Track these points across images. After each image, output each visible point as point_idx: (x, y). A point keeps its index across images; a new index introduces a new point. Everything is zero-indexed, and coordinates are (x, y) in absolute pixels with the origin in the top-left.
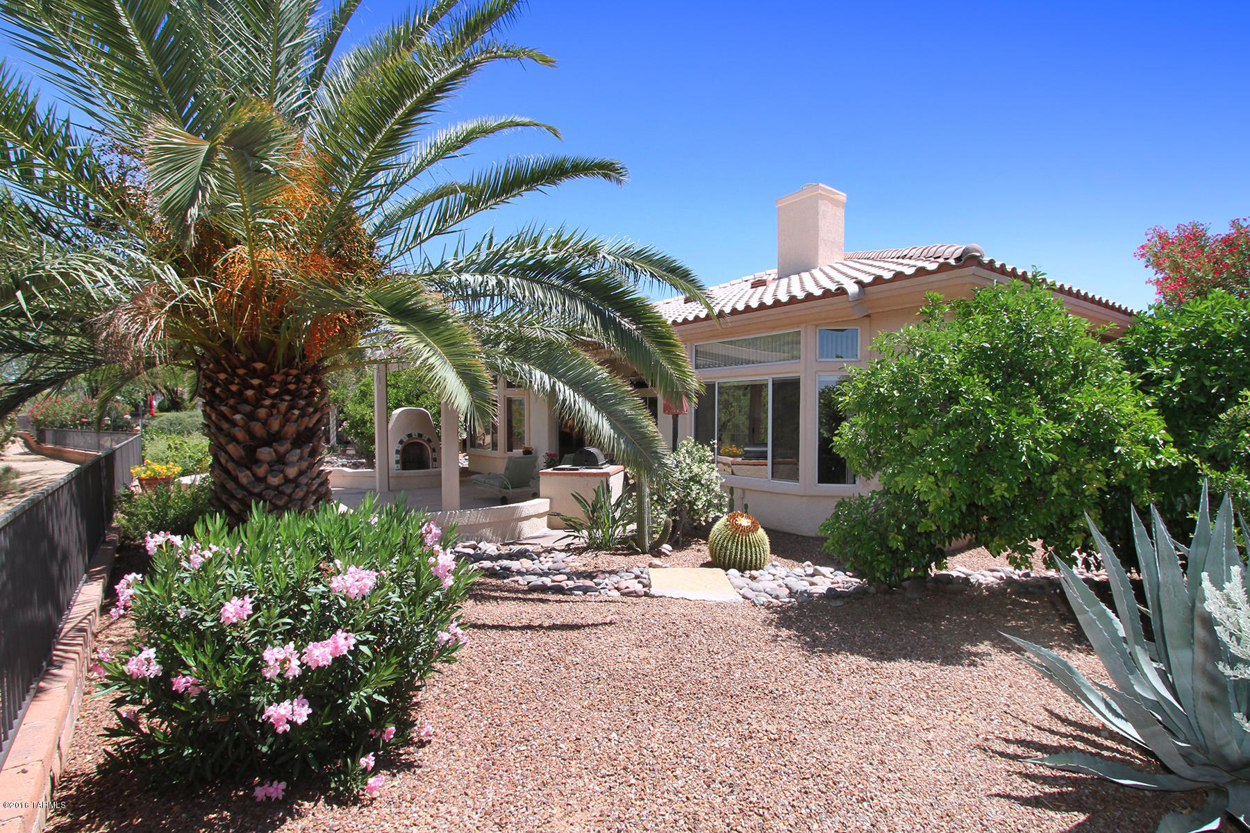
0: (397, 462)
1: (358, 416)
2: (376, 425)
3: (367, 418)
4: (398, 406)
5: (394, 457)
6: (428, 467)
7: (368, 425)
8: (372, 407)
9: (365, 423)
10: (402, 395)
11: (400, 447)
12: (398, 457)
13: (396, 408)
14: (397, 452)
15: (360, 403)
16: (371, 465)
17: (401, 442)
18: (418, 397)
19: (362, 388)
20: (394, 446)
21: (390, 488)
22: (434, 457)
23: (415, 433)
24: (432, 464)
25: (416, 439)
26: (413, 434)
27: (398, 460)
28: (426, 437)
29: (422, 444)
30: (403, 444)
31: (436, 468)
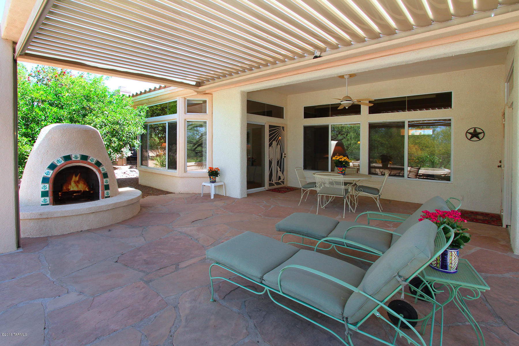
0: (44, 194)
5: (40, 188)
6: (97, 199)
11: (50, 174)
12: (47, 187)
14: (45, 180)
17: (52, 167)
20: (42, 172)
21: (22, 236)
22: (105, 184)
23: (76, 154)
24: (103, 193)
25: (78, 162)
26: (73, 156)
27: (47, 191)
28: (93, 159)
29: (88, 168)
30: (56, 169)
31: (109, 197)
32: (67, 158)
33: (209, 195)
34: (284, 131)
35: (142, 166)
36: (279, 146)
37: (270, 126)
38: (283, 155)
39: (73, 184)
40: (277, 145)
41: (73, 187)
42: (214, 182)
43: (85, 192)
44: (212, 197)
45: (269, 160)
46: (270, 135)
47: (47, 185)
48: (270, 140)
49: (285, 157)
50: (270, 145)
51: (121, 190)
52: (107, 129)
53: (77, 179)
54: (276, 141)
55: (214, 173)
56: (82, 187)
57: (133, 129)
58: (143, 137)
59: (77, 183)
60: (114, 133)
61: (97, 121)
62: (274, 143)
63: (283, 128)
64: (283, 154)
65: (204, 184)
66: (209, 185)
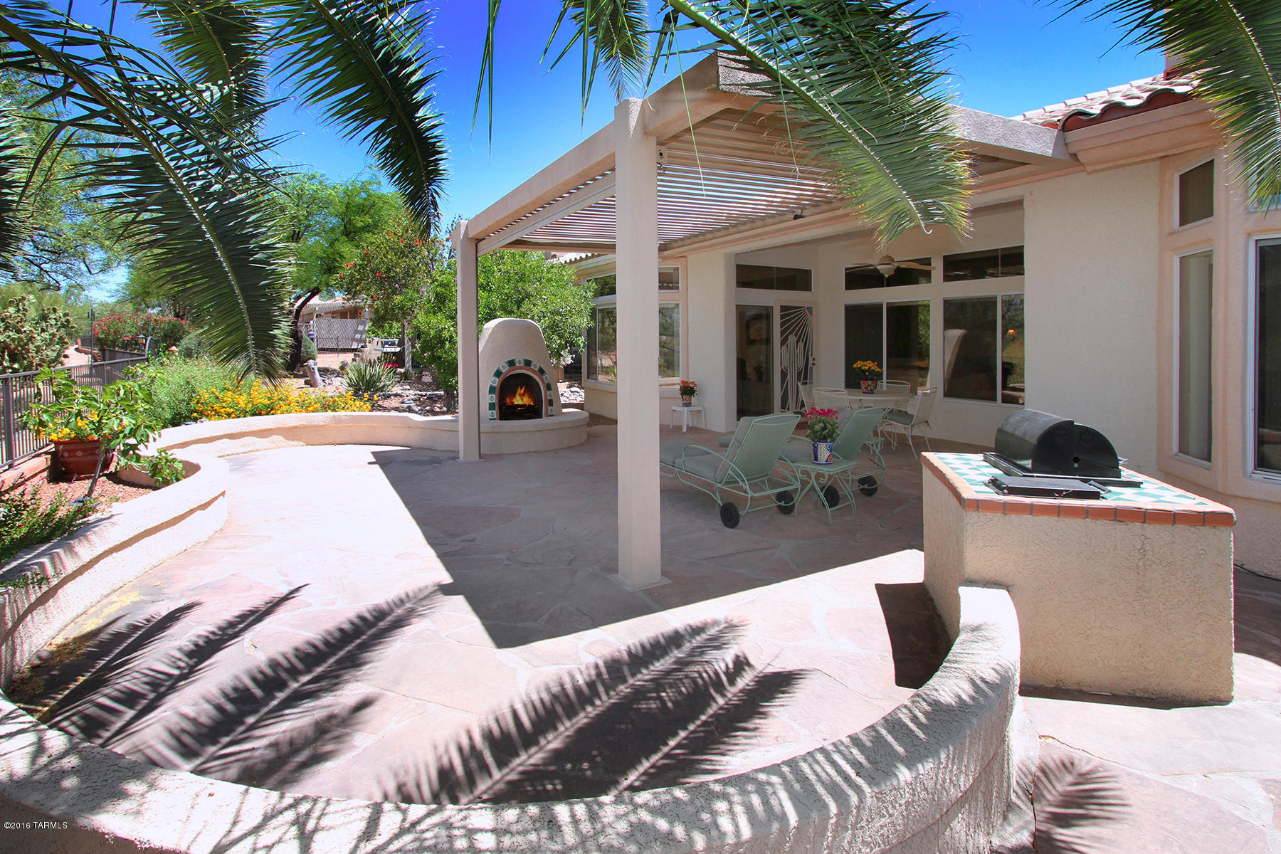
0: (492, 406)
1: (432, 332)
2: (459, 345)
3: (446, 334)
4: (490, 316)
5: (487, 398)
6: (540, 417)
7: (447, 345)
8: (453, 318)
9: (442, 342)
10: (495, 300)
11: (496, 382)
12: (494, 398)
13: (488, 320)
14: (492, 390)
15: (435, 313)
16: (451, 409)
17: (498, 374)
18: (519, 303)
19: (439, 289)
20: (488, 380)
21: (482, 452)
22: (549, 398)
23: (519, 359)
24: (547, 410)
25: (521, 368)
26: (517, 361)
27: (494, 404)
28: (536, 365)
29: (530, 376)
30: (502, 377)
31: (553, 416)
32: (511, 363)
33: (680, 428)
34: (811, 314)
35: (589, 380)
36: (801, 345)
37: (783, 308)
38: (811, 362)
39: (518, 397)
40: (797, 342)
41: (518, 401)
42: (688, 405)
43: (530, 405)
44: (685, 430)
45: (782, 371)
46: (782, 324)
47: (494, 396)
48: (782, 333)
49: (814, 364)
50: (783, 342)
51: (564, 410)
52: (547, 322)
53: (522, 391)
54: (796, 336)
55: (688, 390)
56: (526, 401)
57: (578, 320)
58: (590, 332)
59: (522, 395)
60: (553, 328)
61: (535, 310)
62: (792, 339)
63: (810, 309)
64: (811, 358)
65: (674, 408)
66: (680, 409)
